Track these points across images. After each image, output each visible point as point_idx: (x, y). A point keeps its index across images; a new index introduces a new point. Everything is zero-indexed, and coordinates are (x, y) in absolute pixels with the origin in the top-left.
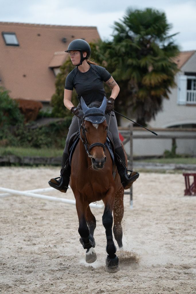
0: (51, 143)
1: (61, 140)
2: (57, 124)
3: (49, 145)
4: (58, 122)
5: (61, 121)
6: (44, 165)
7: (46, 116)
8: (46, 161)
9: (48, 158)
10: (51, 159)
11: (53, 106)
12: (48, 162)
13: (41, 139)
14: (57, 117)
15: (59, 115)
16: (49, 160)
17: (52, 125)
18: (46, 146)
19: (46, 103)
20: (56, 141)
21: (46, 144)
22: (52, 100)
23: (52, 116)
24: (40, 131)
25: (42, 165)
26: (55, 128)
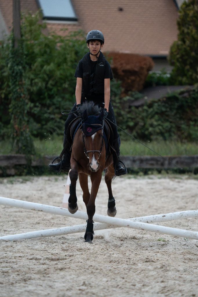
0: (169, 131)
1: (189, 125)
2: (180, 97)
3: (167, 135)
4: (182, 93)
5: (188, 91)
6: (159, 172)
7: (160, 83)
8: (162, 164)
9: (164, 159)
10: (171, 159)
11: (173, 64)
12: (166, 166)
13: (152, 125)
14: (181, 84)
15: (184, 79)
16: (167, 162)
17: (172, 99)
18: (160, 138)
19: (159, 59)
20: (179, 128)
21: (162, 134)
22: (171, 53)
23: (172, 82)
24: (151, 110)
25: (155, 172)
26: (176, 105)
